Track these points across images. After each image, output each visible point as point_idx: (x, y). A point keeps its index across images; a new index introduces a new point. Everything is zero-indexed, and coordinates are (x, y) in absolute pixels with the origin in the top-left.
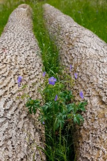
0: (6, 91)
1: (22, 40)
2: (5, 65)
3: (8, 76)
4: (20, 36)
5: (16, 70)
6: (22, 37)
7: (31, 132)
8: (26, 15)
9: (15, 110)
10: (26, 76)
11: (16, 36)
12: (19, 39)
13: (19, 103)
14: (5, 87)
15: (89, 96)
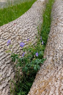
0: (2, 48)
1: (30, 19)
2: (9, 33)
3: (7, 39)
4: (30, 17)
5: (15, 36)
6: (31, 18)
7: (9, 72)
8: (42, 4)
9: (3, 59)
10: (20, 40)
11: (28, 16)
12: (29, 18)
13: (8, 55)
14: (2, 45)
15: (49, 56)
